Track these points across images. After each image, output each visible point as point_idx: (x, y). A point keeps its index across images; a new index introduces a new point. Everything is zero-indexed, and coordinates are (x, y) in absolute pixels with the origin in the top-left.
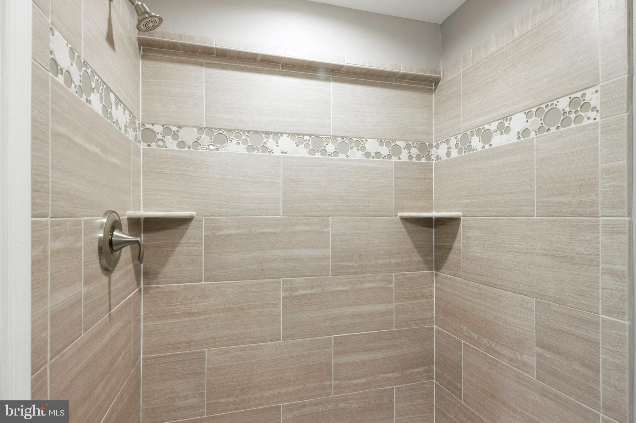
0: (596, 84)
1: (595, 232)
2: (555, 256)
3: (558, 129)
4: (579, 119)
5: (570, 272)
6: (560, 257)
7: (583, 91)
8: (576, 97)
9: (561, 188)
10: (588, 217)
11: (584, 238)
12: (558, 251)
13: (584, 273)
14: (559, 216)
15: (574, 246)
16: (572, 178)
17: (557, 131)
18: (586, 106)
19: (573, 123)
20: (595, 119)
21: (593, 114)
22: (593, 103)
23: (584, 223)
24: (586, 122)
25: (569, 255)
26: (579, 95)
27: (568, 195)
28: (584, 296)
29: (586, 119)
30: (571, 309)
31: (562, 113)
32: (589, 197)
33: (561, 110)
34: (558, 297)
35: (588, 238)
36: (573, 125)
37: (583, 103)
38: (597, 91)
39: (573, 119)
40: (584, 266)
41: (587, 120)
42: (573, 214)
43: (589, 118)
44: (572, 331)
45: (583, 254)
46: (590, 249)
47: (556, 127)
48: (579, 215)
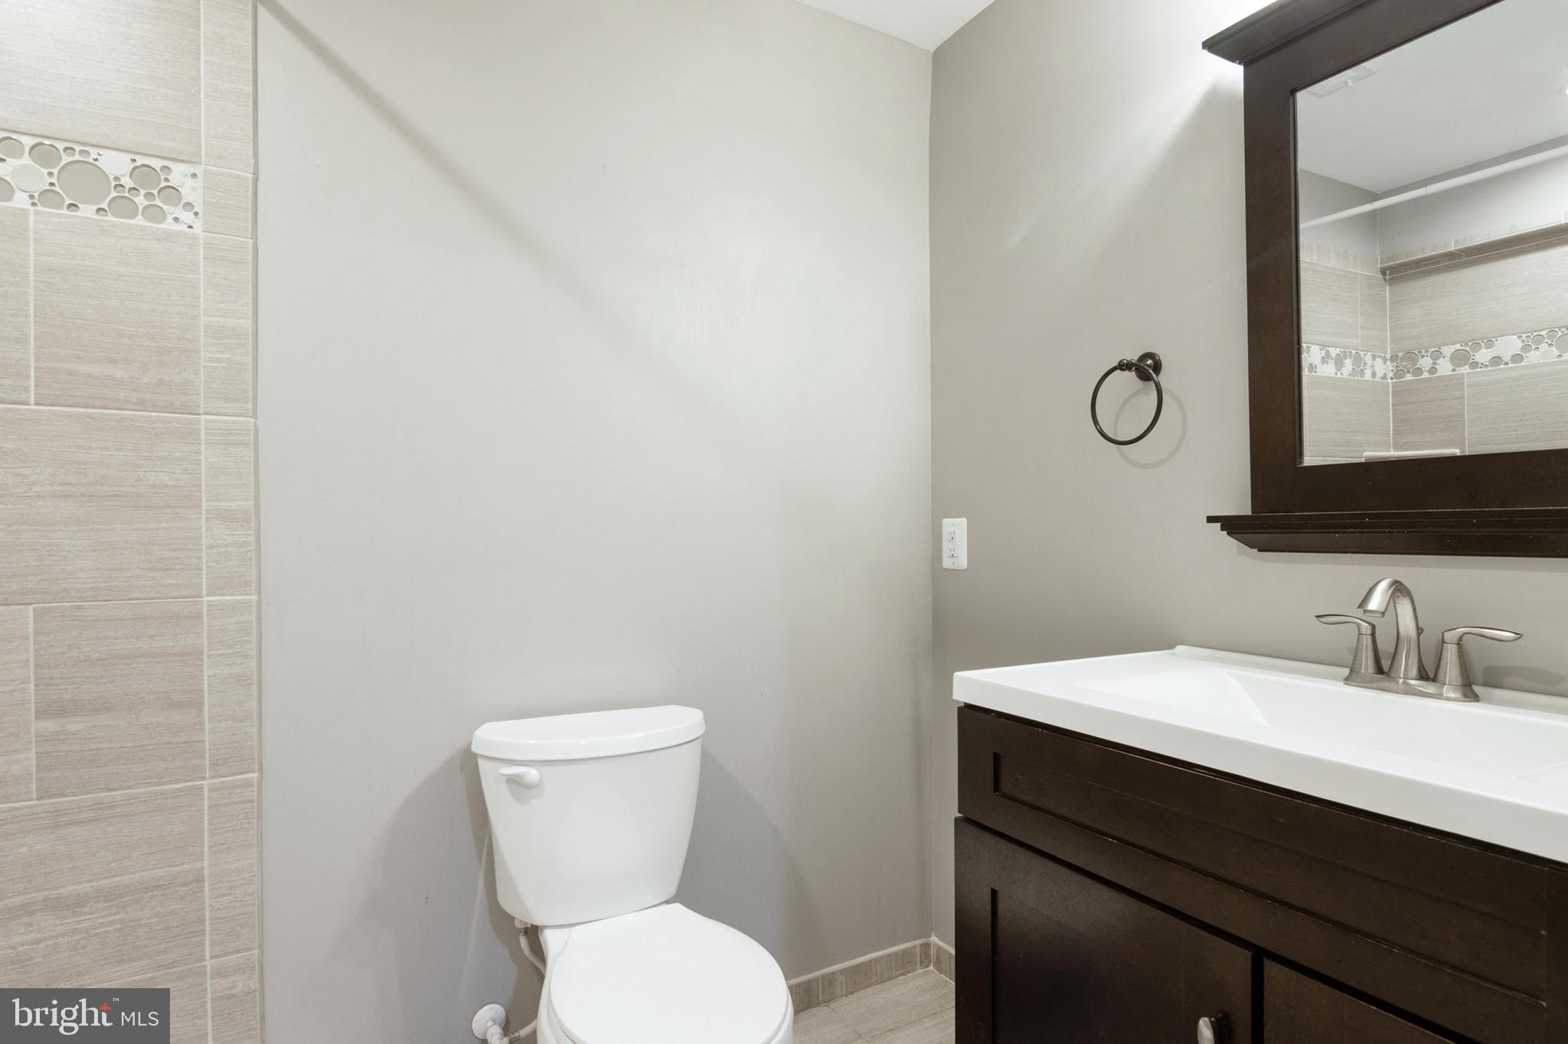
0: (195, 163)
1: (191, 443)
2: (94, 496)
3: (101, 215)
4: (154, 213)
5: (136, 526)
6: (112, 496)
7: (167, 161)
8: (149, 166)
9: (110, 347)
10: (178, 413)
11: (168, 454)
12: (102, 484)
13: (169, 525)
14: (105, 408)
15: (145, 472)
16: (140, 330)
17: (96, 217)
18: (171, 192)
19: (140, 217)
20: (190, 227)
21: (187, 217)
22: (187, 194)
23: (169, 425)
24: (168, 225)
25: (132, 490)
26: (157, 164)
27: (131, 364)
28: (171, 569)
29: (170, 219)
30: (138, 604)
31: (113, 183)
32: (179, 373)
33: (111, 178)
34: (103, 585)
35: (178, 454)
36: (139, 220)
37: (163, 184)
38: (194, 176)
39: (141, 208)
40: (170, 510)
41: (173, 222)
42: (141, 405)
43: (176, 219)
44: (141, 648)
45: (167, 486)
46: (182, 475)
47: (95, 208)
48: (155, 408)
